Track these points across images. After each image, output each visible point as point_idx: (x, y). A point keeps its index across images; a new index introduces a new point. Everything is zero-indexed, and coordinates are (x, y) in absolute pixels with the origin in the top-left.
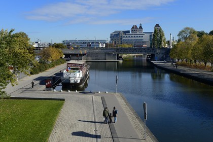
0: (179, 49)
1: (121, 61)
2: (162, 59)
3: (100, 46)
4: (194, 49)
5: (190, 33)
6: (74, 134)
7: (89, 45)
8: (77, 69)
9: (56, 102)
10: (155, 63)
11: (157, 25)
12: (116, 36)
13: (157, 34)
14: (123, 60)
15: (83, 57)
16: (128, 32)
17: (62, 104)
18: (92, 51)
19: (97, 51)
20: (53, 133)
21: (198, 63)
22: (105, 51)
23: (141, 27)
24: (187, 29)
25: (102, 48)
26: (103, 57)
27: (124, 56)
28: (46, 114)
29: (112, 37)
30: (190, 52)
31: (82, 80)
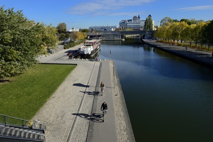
0: (159, 31)
1: (124, 40)
2: (149, 38)
3: (112, 30)
4: (168, 31)
5: (168, 21)
6: (75, 85)
7: (105, 29)
8: (90, 46)
9: (72, 66)
10: (144, 40)
11: (150, 16)
12: (123, 23)
13: (148, 22)
14: (125, 39)
15: (100, 37)
16: (131, 20)
17: (75, 67)
18: (106, 34)
19: (109, 33)
20: (62, 84)
21: (170, 40)
22: (114, 33)
23: (139, 17)
24: (166, 18)
25: (113, 32)
26: (113, 37)
27: (127, 36)
28: (63, 73)
29: (121, 24)
30: (165, 33)
31: (92, 52)
